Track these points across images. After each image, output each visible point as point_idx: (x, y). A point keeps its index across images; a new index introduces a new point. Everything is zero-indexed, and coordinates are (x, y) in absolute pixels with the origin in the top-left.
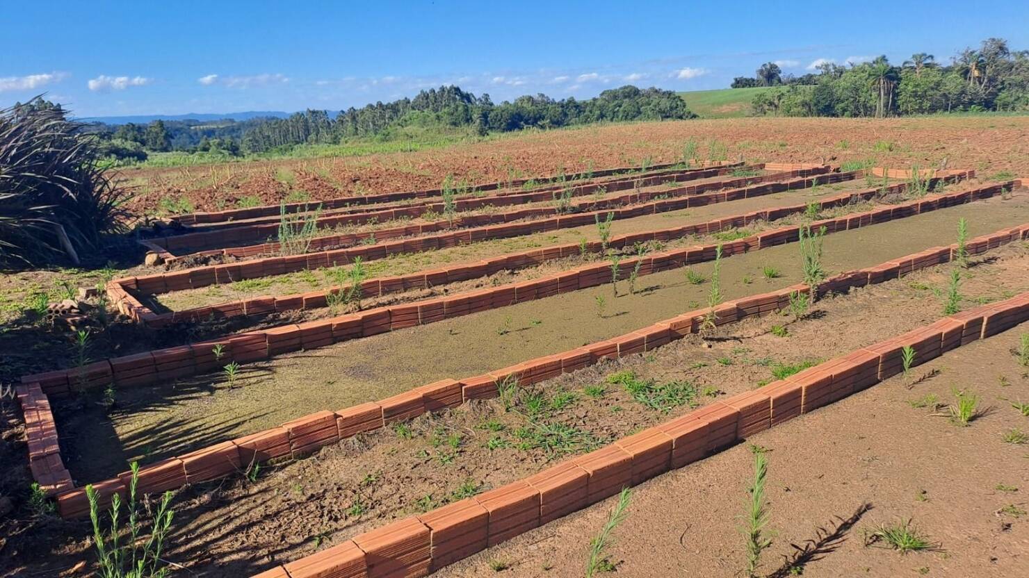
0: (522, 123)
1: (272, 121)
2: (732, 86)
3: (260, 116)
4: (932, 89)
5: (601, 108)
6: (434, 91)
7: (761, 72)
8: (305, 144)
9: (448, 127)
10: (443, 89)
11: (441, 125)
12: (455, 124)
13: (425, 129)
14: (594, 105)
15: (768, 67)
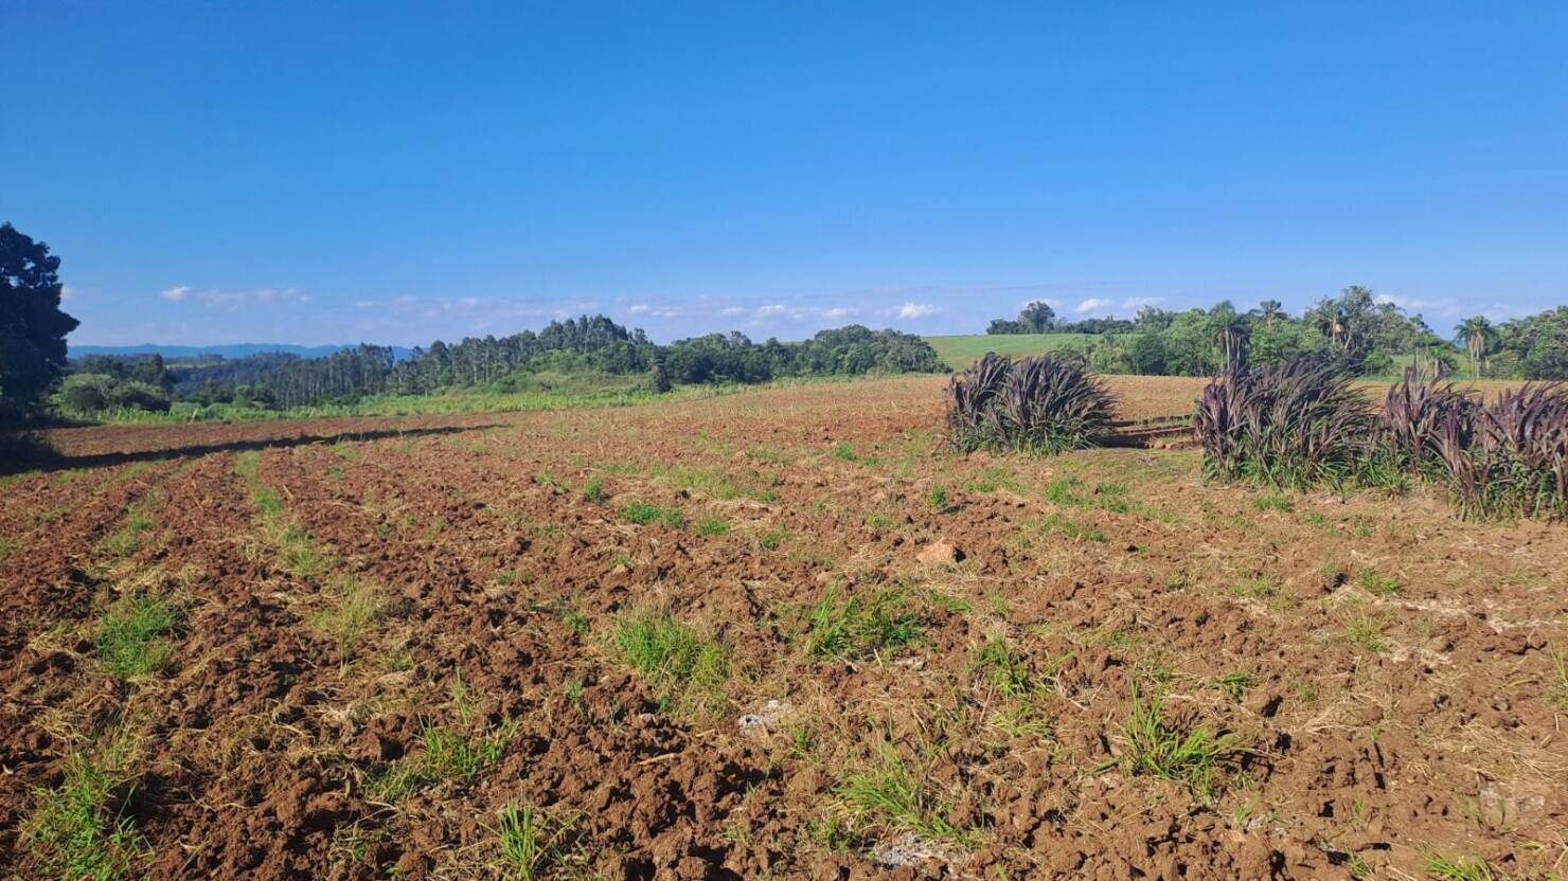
0: (712, 372)
1: (287, 361)
2: (988, 331)
4: (1288, 345)
5: (818, 354)
6: (572, 322)
7: (1027, 314)
8: (378, 395)
9: (604, 374)
10: (584, 319)
11: (594, 372)
12: (614, 370)
13: (570, 376)
14: (808, 349)
15: (1037, 307)
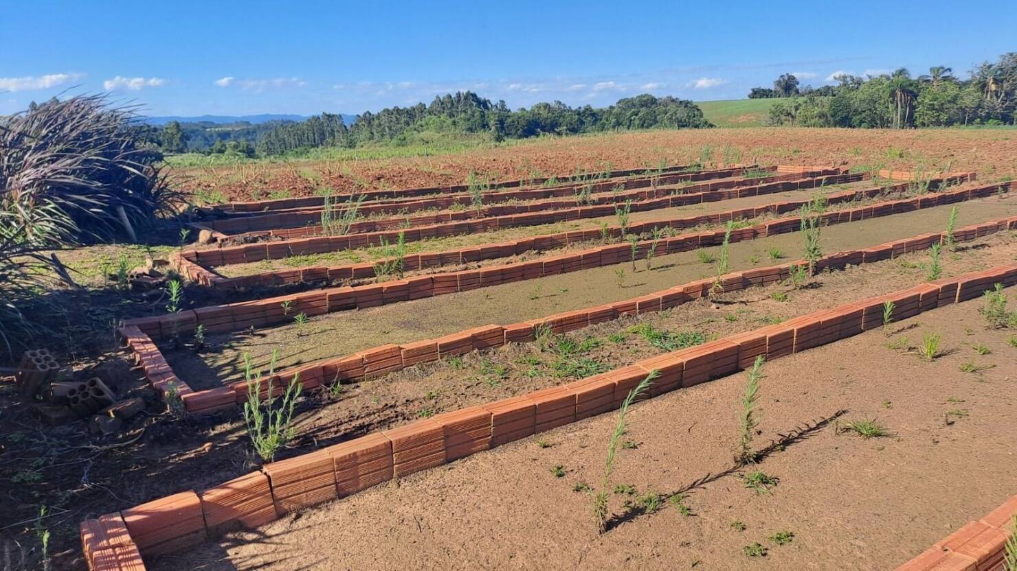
0: (539, 130)
1: (287, 124)
2: (749, 96)
3: (276, 119)
4: (949, 102)
5: (618, 116)
6: (450, 97)
7: (779, 83)
8: (320, 147)
9: (464, 132)
10: (459, 95)
11: (457, 131)
12: (470, 130)
13: (441, 134)
14: (611, 113)
15: (786, 78)
